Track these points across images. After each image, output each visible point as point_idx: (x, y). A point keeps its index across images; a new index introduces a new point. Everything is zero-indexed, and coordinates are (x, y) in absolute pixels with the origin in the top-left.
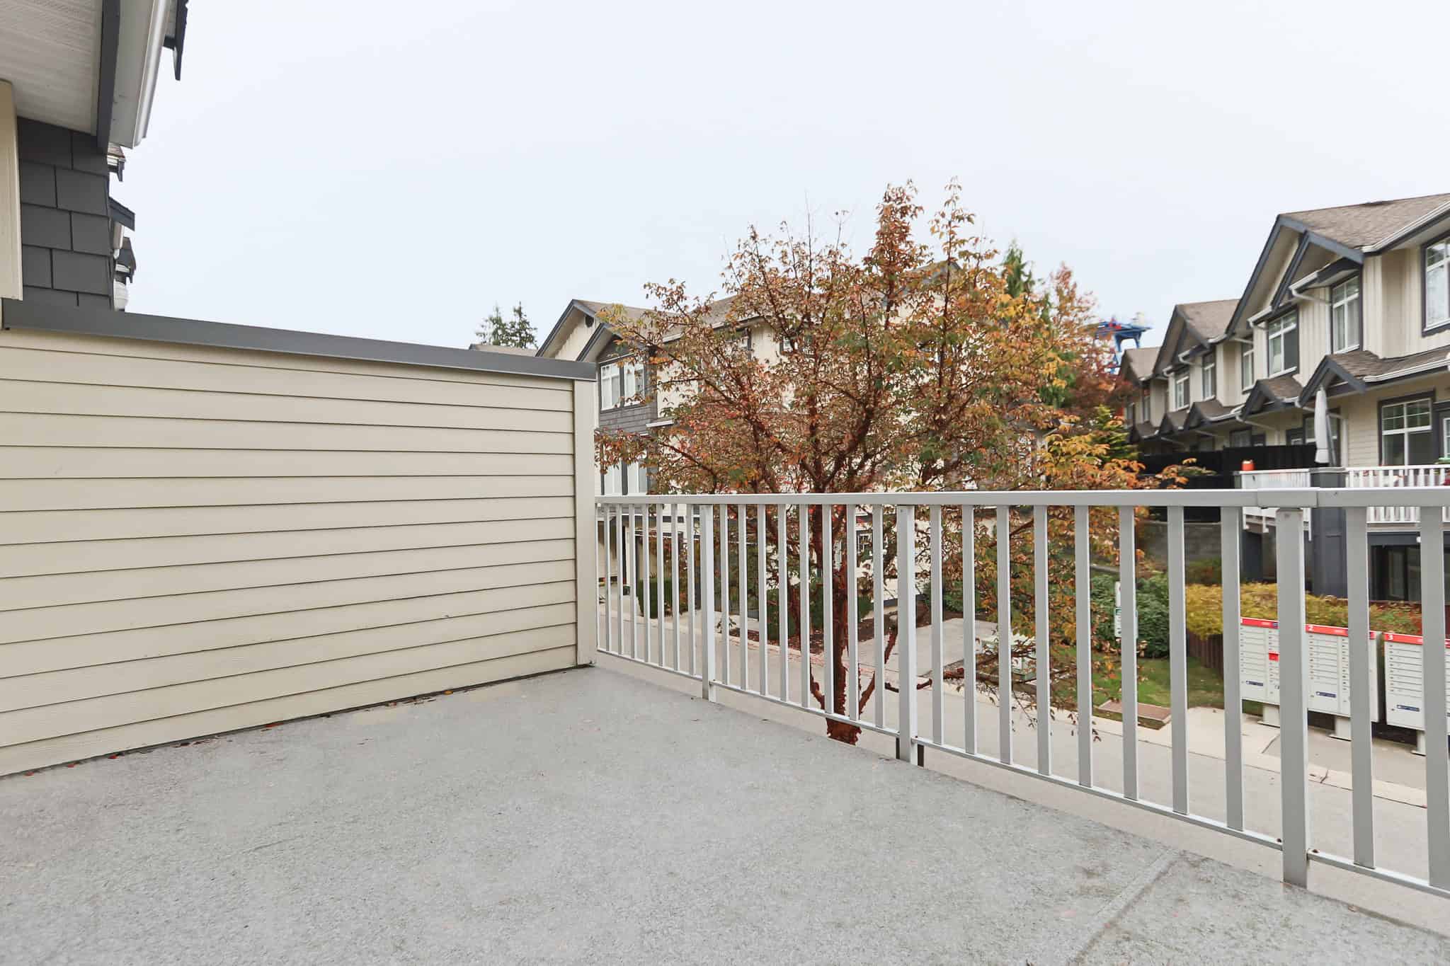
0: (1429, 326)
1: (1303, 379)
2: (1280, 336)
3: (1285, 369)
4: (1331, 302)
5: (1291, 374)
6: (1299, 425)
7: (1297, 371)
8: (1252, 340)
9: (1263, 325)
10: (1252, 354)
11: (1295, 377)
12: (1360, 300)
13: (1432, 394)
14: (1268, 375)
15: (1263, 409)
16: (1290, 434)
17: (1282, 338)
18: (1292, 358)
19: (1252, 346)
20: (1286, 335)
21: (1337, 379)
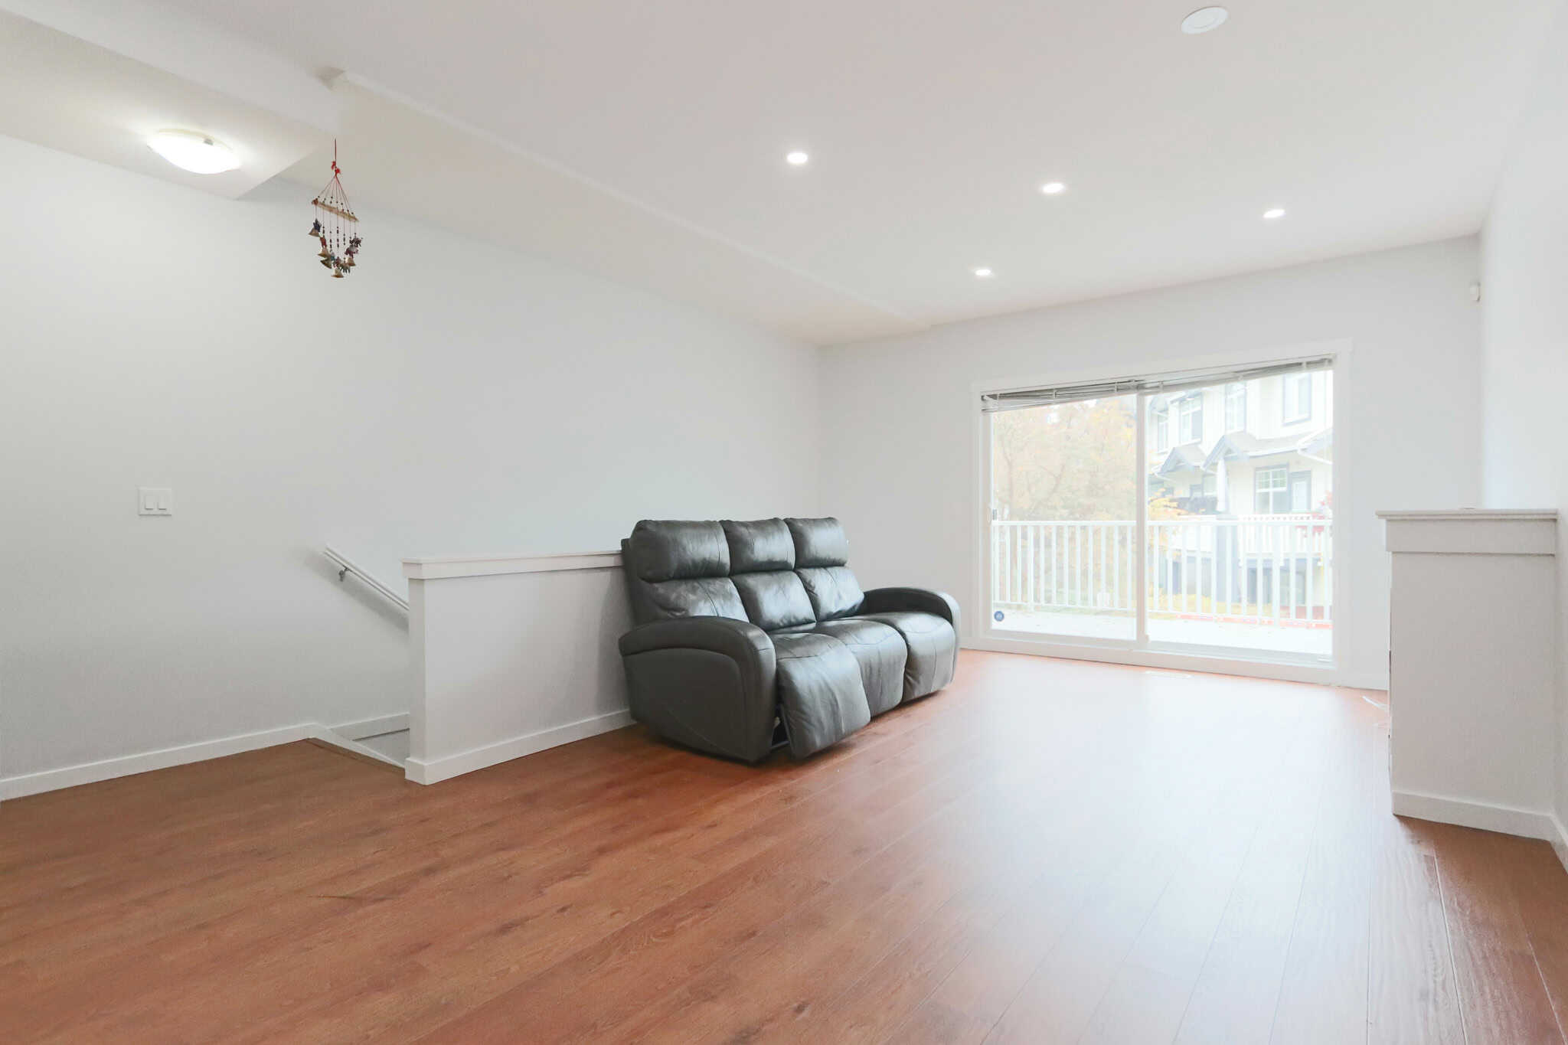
0: (1286, 421)
1: (1207, 448)
2: (1188, 415)
3: (1193, 438)
4: (1226, 394)
5: (1196, 444)
6: (1199, 482)
7: (1200, 443)
8: (1167, 414)
9: (1177, 403)
10: (1167, 425)
11: (1200, 446)
12: (1245, 397)
13: (1287, 466)
14: (1180, 442)
15: (1176, 469)
16: (1193, 488)
17: (1191, 416)
18: (1197, 432)
19: (1167, 419)
20: (1194, 413)
21: (1229, 451)
